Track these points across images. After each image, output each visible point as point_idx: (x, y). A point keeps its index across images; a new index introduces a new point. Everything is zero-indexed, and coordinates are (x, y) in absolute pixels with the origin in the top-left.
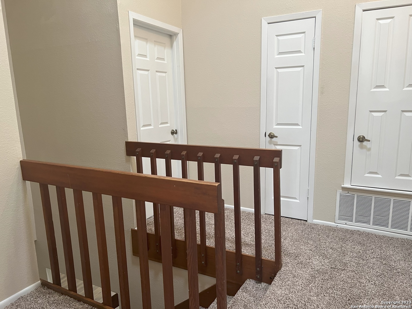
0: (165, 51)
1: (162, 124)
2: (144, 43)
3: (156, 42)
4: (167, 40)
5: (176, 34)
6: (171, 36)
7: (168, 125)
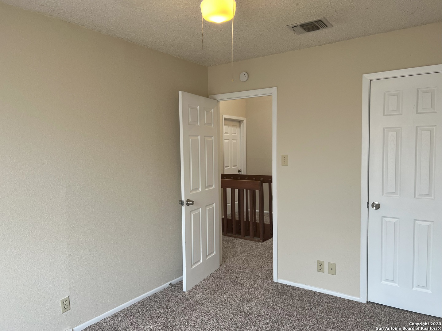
0: (237, 130)
1: (234, 166)
2: (228, 127)
3: (233, 126)
4: (237, 124)
5: (243, 121)
6: (240, 122)
7: (237, 167)
